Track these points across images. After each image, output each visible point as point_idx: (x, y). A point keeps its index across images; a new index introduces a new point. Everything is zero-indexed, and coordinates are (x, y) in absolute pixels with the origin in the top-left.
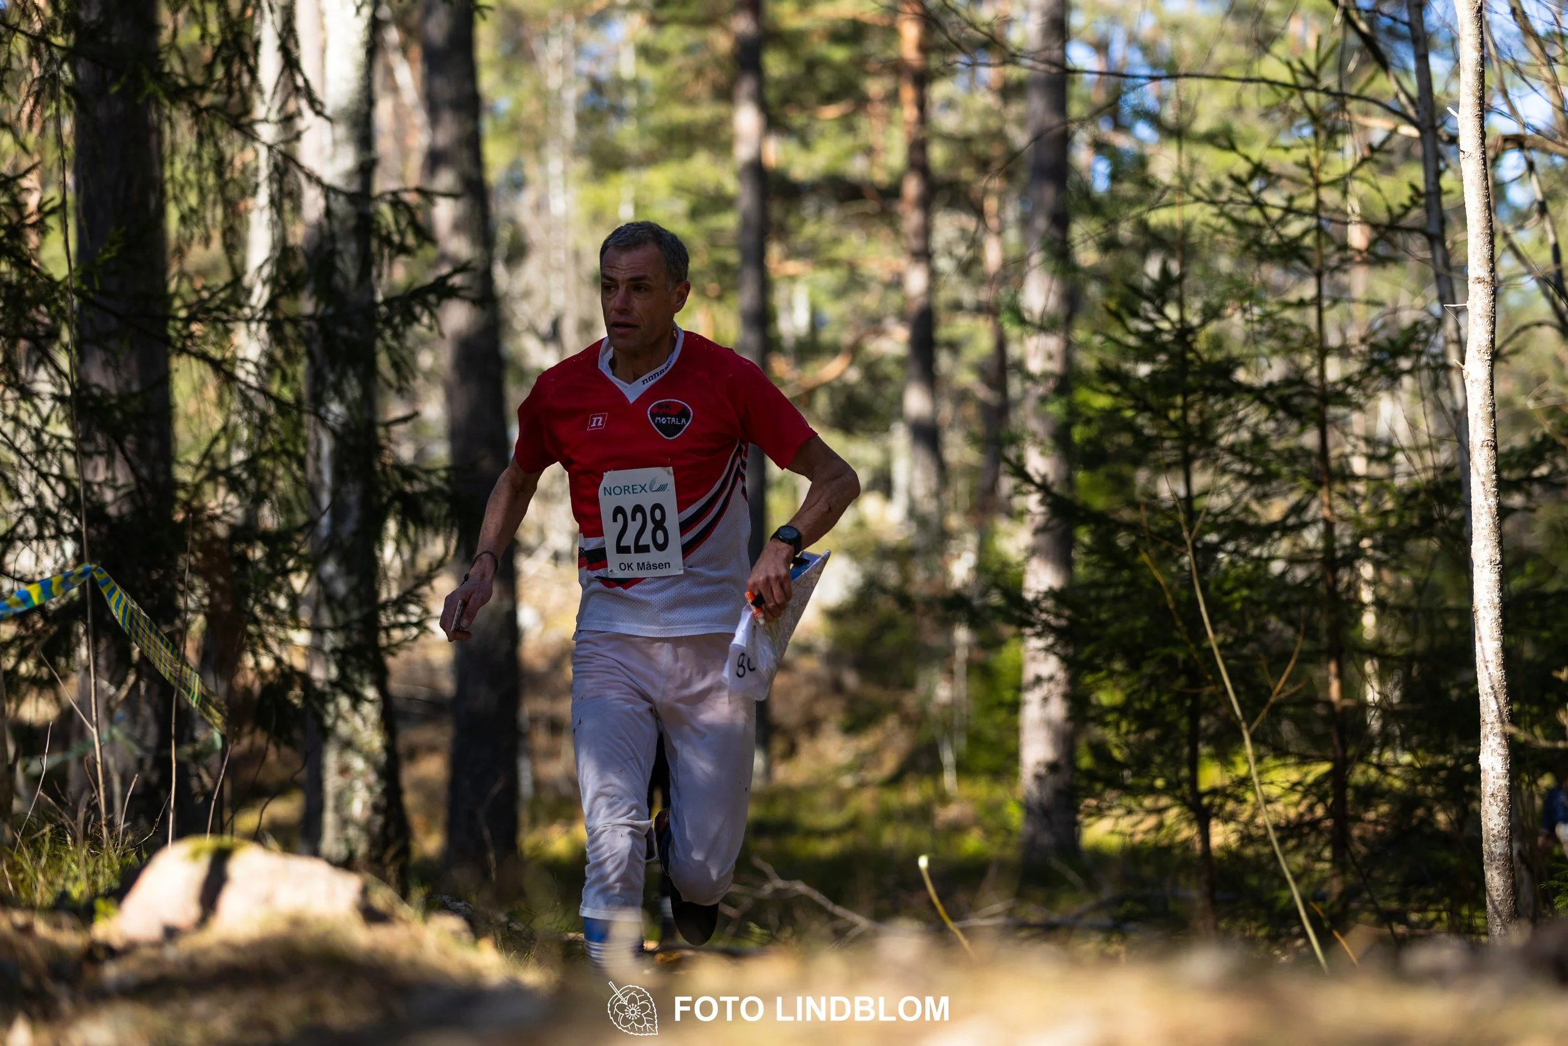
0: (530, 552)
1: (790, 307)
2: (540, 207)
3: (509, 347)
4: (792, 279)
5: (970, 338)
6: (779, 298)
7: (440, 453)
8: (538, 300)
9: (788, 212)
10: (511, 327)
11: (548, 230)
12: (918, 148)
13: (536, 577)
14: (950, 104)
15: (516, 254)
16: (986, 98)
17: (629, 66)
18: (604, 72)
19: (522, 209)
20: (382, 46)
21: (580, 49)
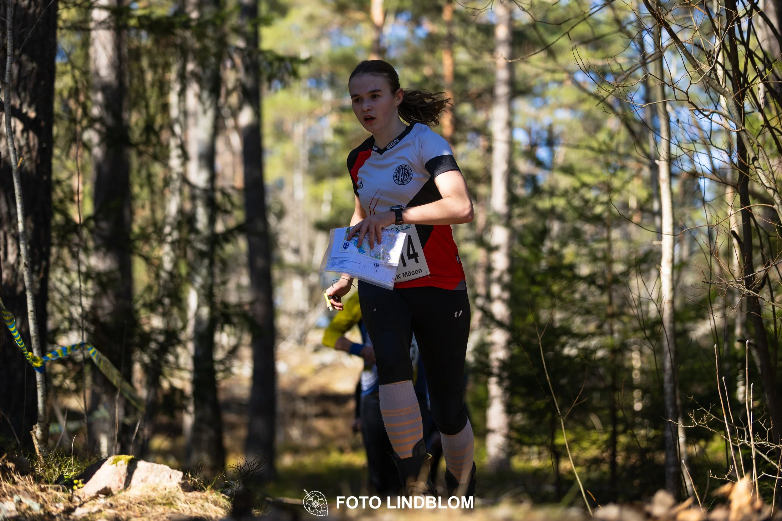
8: (290, 233)
10: (278, 246)
13: (287, 350)
14: (463, 155)
15: (281, 215)
16: (479, 152)
17: (329, 136)
18: (319, 139)
19: (284, 196)
20: (224, 127)
21: (310, 129)
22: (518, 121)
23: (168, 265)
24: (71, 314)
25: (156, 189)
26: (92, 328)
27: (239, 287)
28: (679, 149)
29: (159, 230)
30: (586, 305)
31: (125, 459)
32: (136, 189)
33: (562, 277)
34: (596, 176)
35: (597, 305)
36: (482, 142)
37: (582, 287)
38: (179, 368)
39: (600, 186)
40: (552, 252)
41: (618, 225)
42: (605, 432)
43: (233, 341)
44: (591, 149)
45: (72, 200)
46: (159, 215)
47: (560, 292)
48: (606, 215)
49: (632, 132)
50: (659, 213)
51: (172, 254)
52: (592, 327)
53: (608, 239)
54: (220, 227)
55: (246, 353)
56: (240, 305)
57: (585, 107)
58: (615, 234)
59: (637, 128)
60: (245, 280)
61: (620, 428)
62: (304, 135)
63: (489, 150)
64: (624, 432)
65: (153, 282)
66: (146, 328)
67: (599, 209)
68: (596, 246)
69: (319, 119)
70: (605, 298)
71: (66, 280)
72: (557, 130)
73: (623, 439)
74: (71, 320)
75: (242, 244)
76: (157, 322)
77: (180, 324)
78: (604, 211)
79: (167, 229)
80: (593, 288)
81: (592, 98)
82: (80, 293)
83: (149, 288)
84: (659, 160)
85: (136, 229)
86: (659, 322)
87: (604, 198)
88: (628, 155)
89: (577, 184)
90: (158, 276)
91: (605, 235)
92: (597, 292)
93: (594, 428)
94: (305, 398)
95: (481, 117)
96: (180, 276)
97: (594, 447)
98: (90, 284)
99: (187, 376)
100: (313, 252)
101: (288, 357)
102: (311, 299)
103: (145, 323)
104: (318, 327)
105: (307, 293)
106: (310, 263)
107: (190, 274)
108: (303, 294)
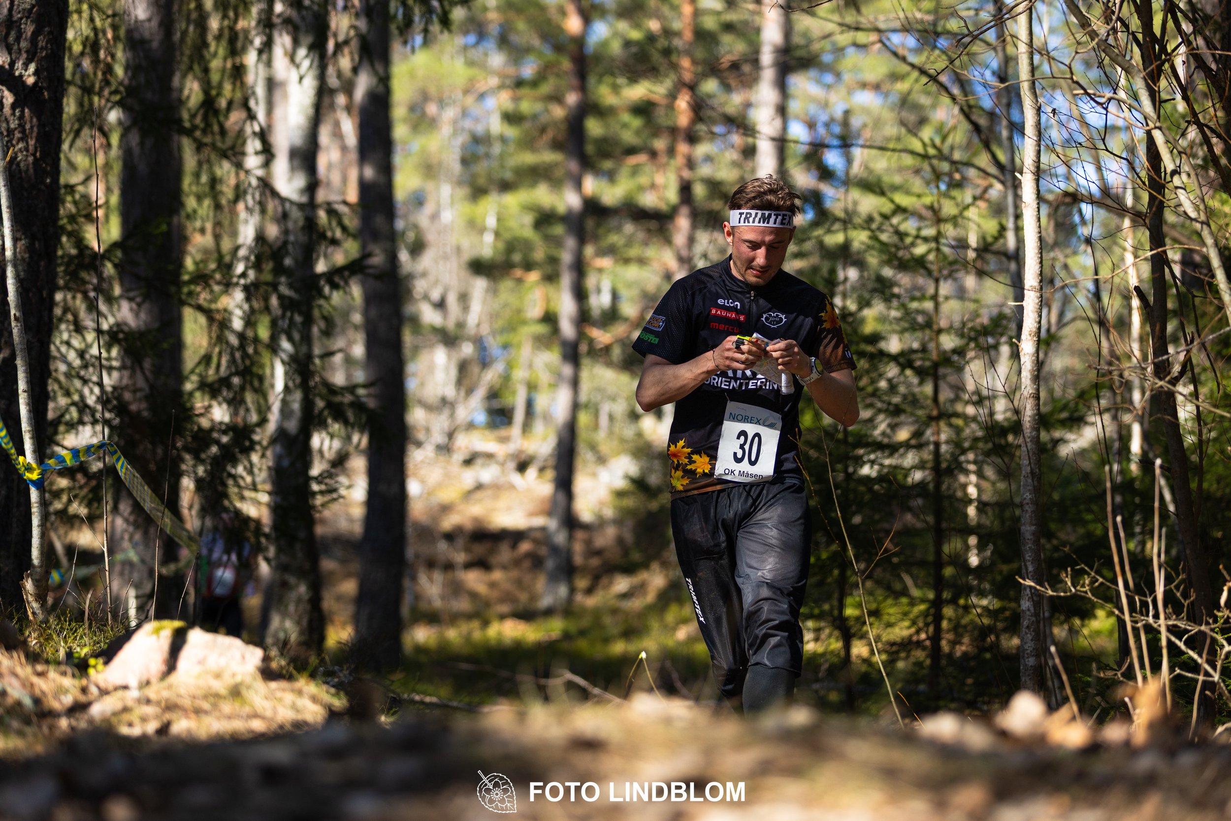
0: (419, 444)
1: (599, 291)
2: (435, 217)
3: (409, 309)
4: (600, 270)
6: (591, 281)
7: (360, 376)
8: (431, 278)
9: (598, 225)
10: (412, 296)
11: (439, 233)
12: (685, 189)
13: (422, 462)
14: (709, 159)
15: (418, 248)
16: (732, 155)
17: (496, 126)
18: (480, 129)
19: (423, 218)
20: (332, 106)
21: (465, 113)
22: (794, 106)
23: (237, 324)
24: (82, 397)
25: (224, 201)
26: (117, 421)
27: (349, 361)
28: (1053, 156)
29: (226, 267)
30: (896, 400)
31: (169, 626)
32: (191, 203)
34: (919, 196)
35: (913, 400)
36: (736, 139)
37: (892, 371)
38: (254, 488)
39: (924, 212)
40: (846, 315)
41: (950, 276)
42: (923, 601)
43: (337, 444)
44: (913, 153)
45: (89, 218)
46: (226, 245)
48: (931, 257)
49: (977, 128)
50: (1018, 256)
51: (246, 307)
52: (903, 435)
53: (935, 298)
54: (321, 267)
55: (359, 464)
56: (351, 389)
57: (902, 87)
58: (945, 288)
59: (983, 122)
60: (358, 350)
61: (946, 595)
62: (455, 122)
63: (750, 152)
64: (953, 601)
65: (212, 348)
66: (205, 423)
67: (920, 250)
68: (914, 305)
69: (482, 96)
70: (928, 389)
71: (76, 343)
72: (856, 122)
73: (948, 611)
74: (82, 407)
75: (356, 291)
76: (220, 413)
77: (254, 418)
78: (929, 251)
79: (240, 268)
80: (908, 372)
81: (915, 74)
82: (100, 365)
84: (1021, 173)
85: (189, 264)
86: (1016, 427)
87: (930, 232)
88: (969, 164)
89: (887, 208)
90: (222, 340)
91: (931, 291)
92: (915, 380)
93: (905, 592)
94: (450, 537)
95: (736, 99)
96: (256, 340)
97: (907, 623)
98: (114, 352)
99: (264, 498)
100: (466, 308)
101: (423, 472)
102: (459, 382)
103: (201, 415)
104: (471, 426)
105: (453, 373)
106: (461, 325)
107: (274, 338)
108: (447, 373)
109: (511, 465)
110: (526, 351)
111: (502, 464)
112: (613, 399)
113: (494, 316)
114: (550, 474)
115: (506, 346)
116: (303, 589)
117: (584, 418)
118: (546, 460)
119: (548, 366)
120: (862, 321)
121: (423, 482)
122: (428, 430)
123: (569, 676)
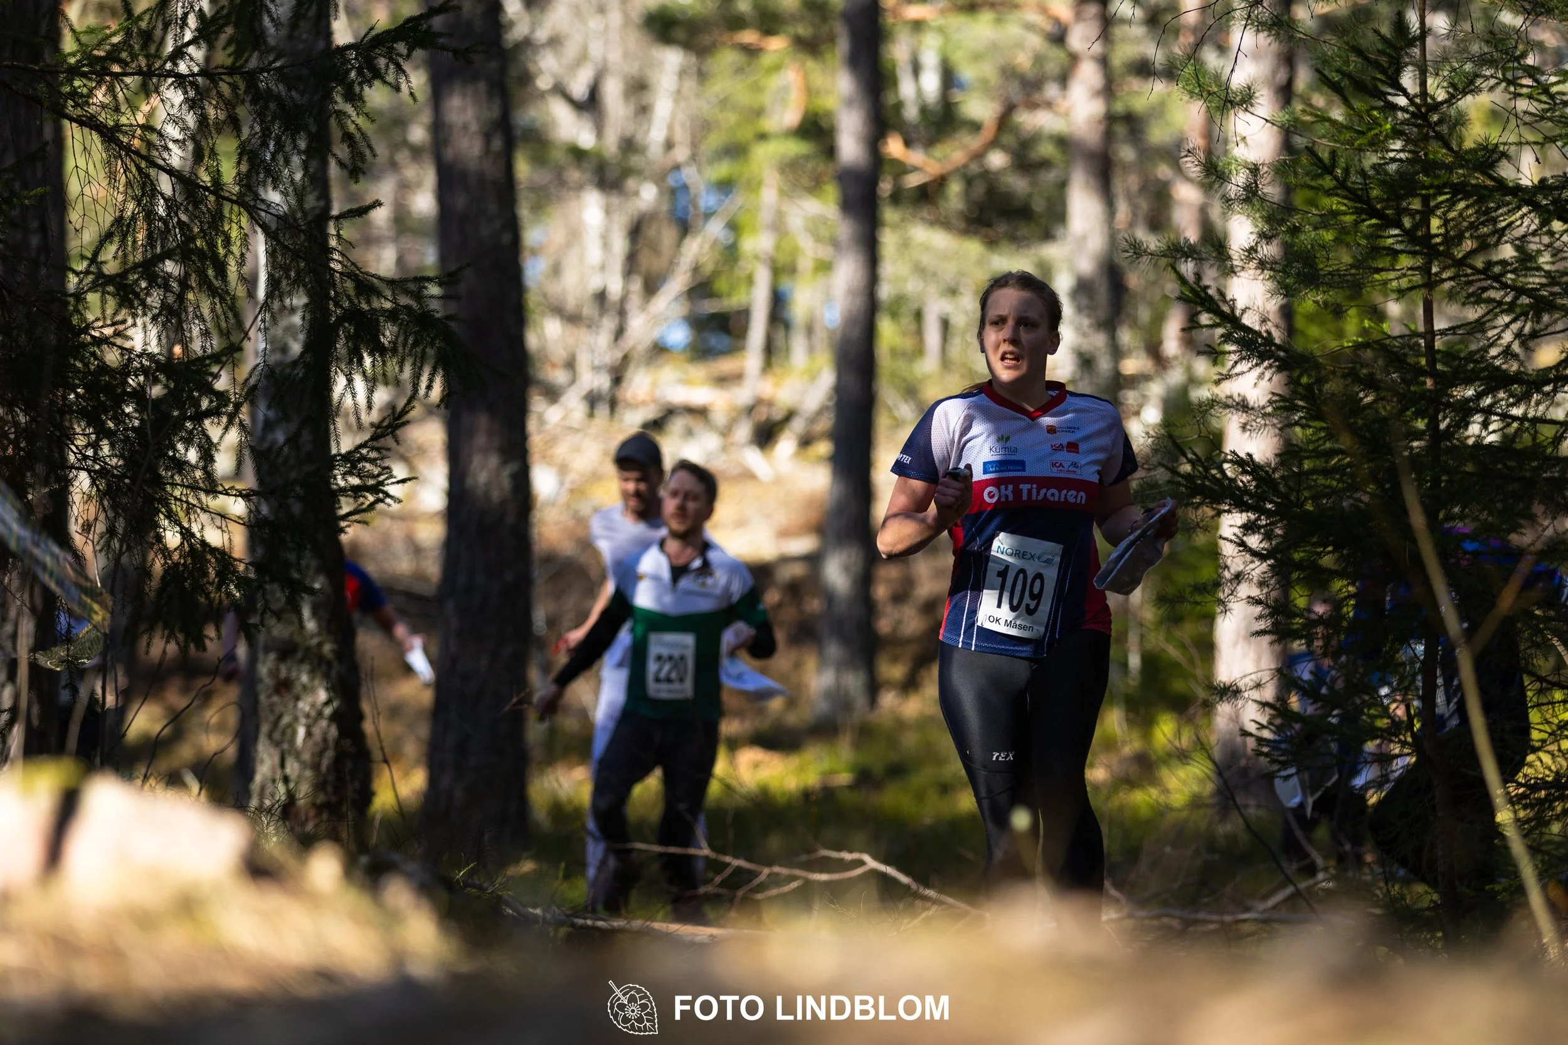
0: (553, 394)
1: (915, 67)
3: (528, 115)
4: (917, 27)
5: (1159, 110)
6: (899, 50)
7: (428, 257)
8: (571, 49)
10: (532, 88)
27: (402, 221)
31: (50, 775)
33: (1460, 190)
37: (1524, 223)
38: (212, 487)
40: (1424, 108)
43: (382, 396)
47: (1452, 239)
51: (191, 120)
52: (1548, 356)
54: (343, 31)
55: (429, 435)
56: (409, 283)
60: (424, 203)
65: (131, 206)
66: (112, 357)
75: (416, 81)
76: (143, 337)
77: (214, 345)
83: (121, 228)
90: (146, 190)
96: (216, 187)
99: (238, 507)
100: (644, 111)
101: (561, 450)
102: (631, 263)
103: (103, 341)
104: (659, 350)
105: (620, 245)
106: (629, 145)
107: (249, 183)
108: (606, 244)
109: (744, 431)
110: (769, 195)
111: (726, 432)
112: (953, 292)
113: (702, 127)
114: (824, 448)
115: (725, 186)
116: (322, 695)
117: (888, 332)
118: (813, 420)
119: (814, 227)
120: (1461, 120)
121: (563, 469)
122: (570, 364)
123: (871, 863)
